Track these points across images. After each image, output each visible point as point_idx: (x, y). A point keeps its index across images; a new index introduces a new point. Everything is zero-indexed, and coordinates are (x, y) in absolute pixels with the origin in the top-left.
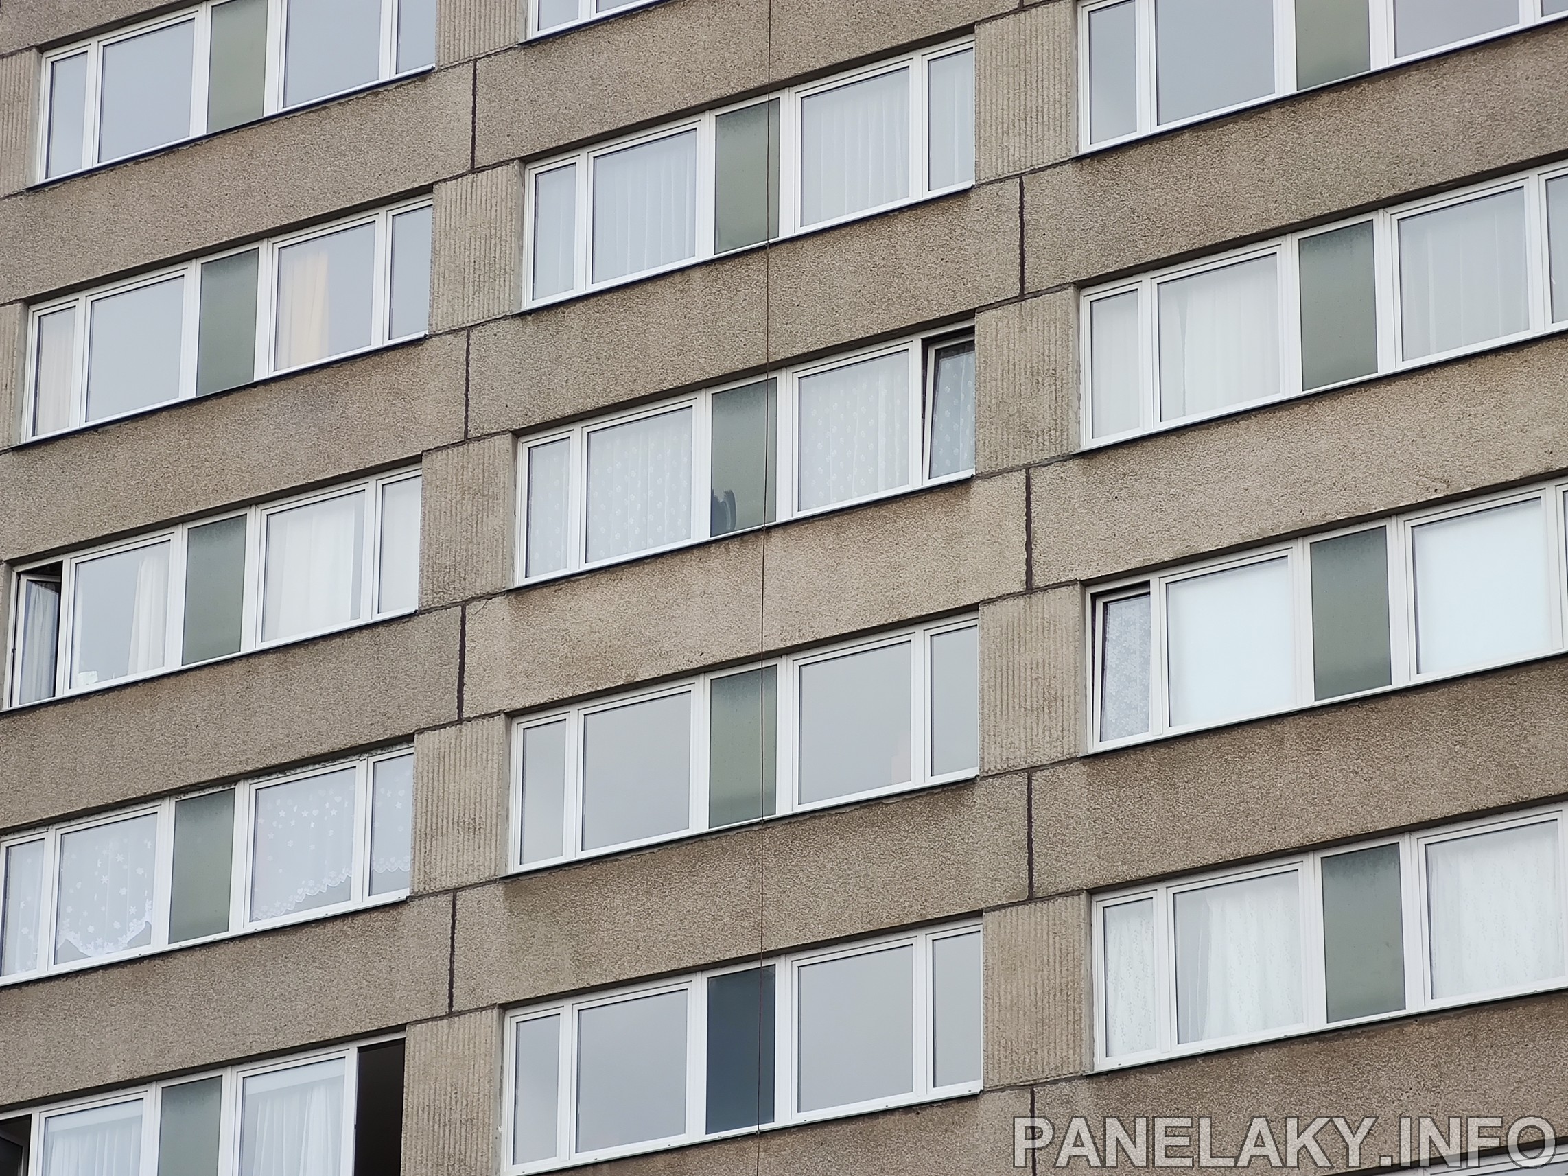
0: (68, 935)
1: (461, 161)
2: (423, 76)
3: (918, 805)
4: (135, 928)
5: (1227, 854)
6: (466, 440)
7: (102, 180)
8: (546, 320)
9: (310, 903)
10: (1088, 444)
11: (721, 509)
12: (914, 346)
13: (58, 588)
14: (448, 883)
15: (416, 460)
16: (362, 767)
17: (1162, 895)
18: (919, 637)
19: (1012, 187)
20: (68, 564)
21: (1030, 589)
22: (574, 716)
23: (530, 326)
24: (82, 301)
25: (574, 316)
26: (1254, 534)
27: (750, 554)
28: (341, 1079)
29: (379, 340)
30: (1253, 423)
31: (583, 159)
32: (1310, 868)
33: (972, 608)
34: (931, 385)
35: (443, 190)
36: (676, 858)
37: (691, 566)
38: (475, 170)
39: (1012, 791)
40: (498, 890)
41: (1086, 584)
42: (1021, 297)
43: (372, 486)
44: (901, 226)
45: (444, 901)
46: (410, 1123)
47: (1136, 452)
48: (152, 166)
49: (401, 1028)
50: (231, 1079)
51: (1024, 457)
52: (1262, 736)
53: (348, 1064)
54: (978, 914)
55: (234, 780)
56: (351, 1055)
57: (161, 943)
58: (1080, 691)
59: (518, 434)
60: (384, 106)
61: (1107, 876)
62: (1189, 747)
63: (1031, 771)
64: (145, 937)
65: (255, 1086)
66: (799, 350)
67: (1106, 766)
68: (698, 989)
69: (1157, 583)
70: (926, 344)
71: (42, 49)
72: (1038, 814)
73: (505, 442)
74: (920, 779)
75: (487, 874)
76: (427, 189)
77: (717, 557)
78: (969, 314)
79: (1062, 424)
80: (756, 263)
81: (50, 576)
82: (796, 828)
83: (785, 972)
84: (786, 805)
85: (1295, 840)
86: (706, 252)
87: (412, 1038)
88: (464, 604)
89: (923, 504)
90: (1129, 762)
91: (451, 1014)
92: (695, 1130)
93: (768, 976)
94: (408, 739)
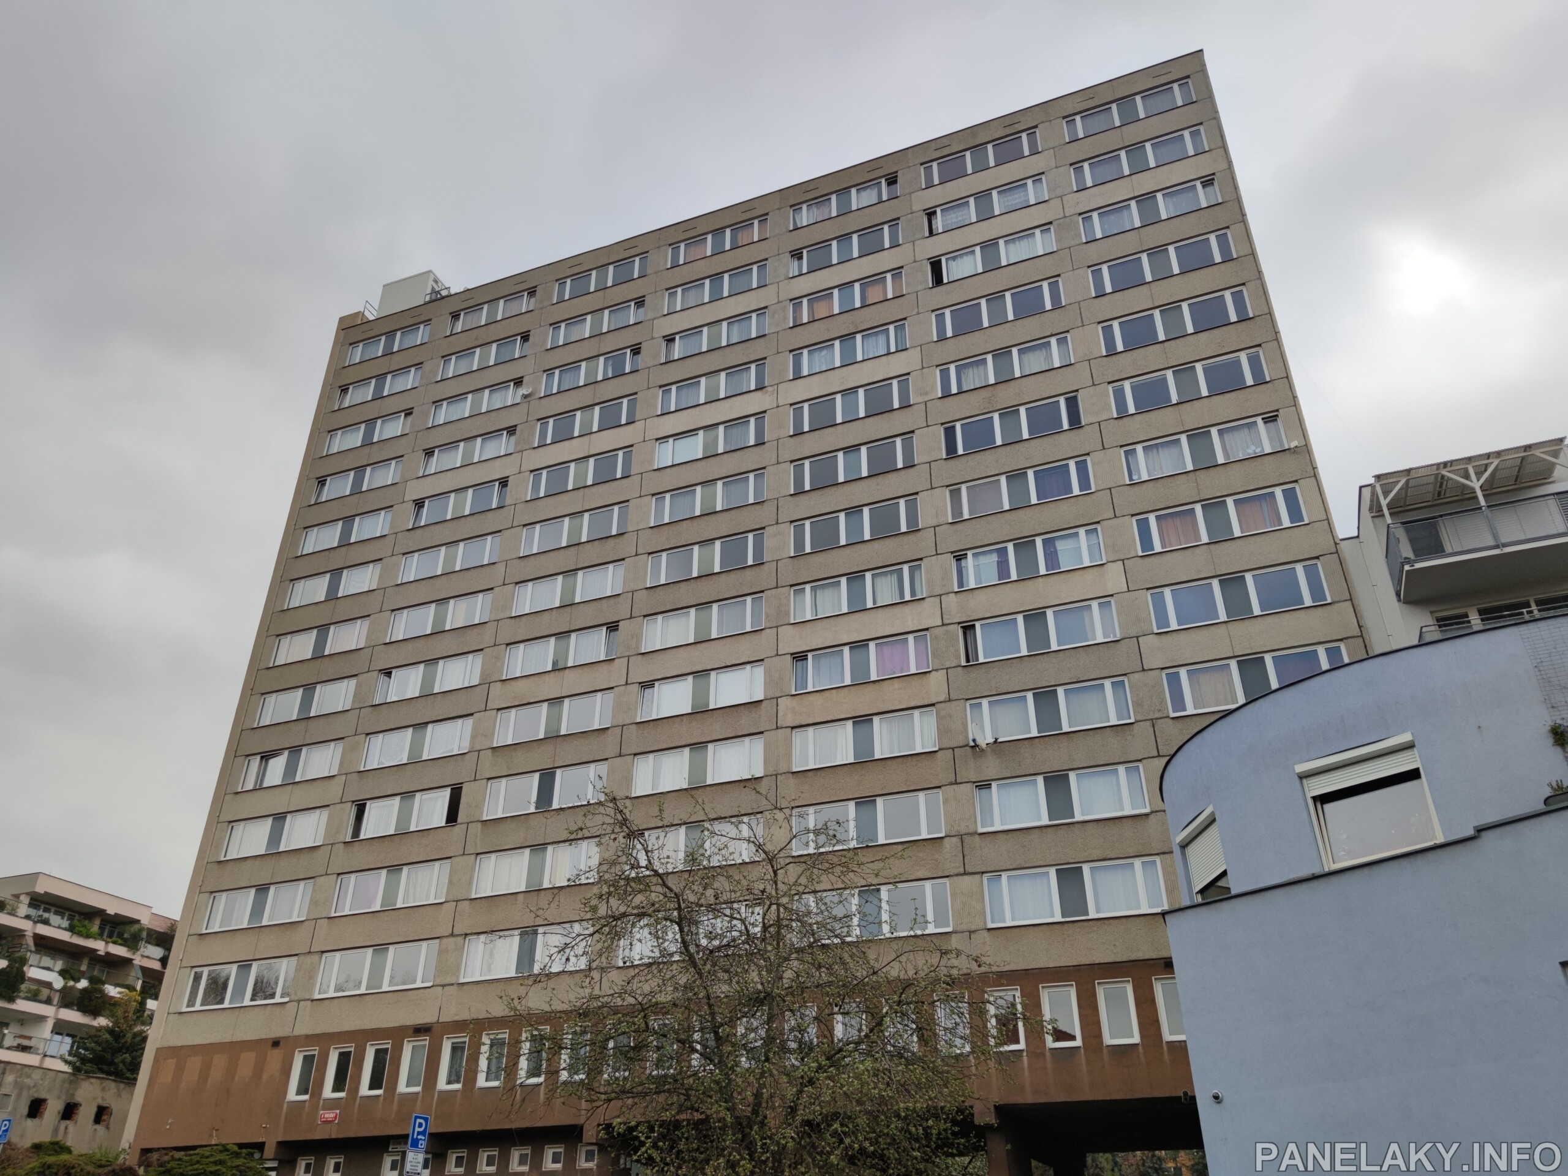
0: (382, 760)
1: (501, 583)
2: (494, 563)
3: (595, 733)
4: (399, 758)
5: (668, 746)
6: (495, 645)
7: (414, 584)
8: (518, 620)
9: (443, 753)
10: (643, 651)
11: (554, 663)
12: (604, 628)
13: (390, 677)
14: (478, 749)
15: (482, 650)
16: (460, 721)
17: (651, 756)
18: (599, 694)
19: (631, 594)
20: (394, 671)
21: (627, 684)
22: (513, 711)
23: (513, 620)
24: (405, 611)
25: (524, 618)
26: (680, 673)
27: (561, 673)
28: (445, 796)
29: (477, 622)
30: (682, 648)
31: (530, 584)
32: (687, 750)
33: (612, 688)
34: (608, 638)
35: (496, 589)
36: (535, 744)
37: (546, 676)
38: (504, 585)
39: (618, 730)
40: (490, 751)
41: (640, 683)
42: (631, 618)
43: (470, 656)
44: (604, 601)
45: (477, 753)
46: (461, 806)
47: (655, 654)
48: (427, 581)
49: (462, 783)
50: (418, 795)
51: (628, 654)
52: (678, 719)
53: (447, 792)
54: (607, 759)
55: (427, 723)
56: (449, 790)
57: (405, 761)
58: (636, 708)
59: (508, 645)
60: (484, 570)
61: (639, 751)
62: (661, 721)
63: (623, 726)
64: (401, 760)
65: (424, 797)
66: (577, 628)
67: (641, 726)
68: (537, 776)
69: (657, 684)
70: (607, 628)
71: (404, 554)
72: (624, 736)
73: (504, 646)
74: (596, 727)
75: (488, 747)
76: (492, 589)
77: (552, 674)
78: (618, 621)
79: (638, 647)
80: (569, 608)
81: (388, 674)
82: (566, 738)
83: (559, 772)
84: (563, 732)
85: (684, 743)
86: (557, 605)
87: (464, 786)
88: (490, 683)
89: (603, 664)
90: (646, 724)
91: (475, 780)
92: (532, 810)
93: (554, 774)
94: (472, 714)
